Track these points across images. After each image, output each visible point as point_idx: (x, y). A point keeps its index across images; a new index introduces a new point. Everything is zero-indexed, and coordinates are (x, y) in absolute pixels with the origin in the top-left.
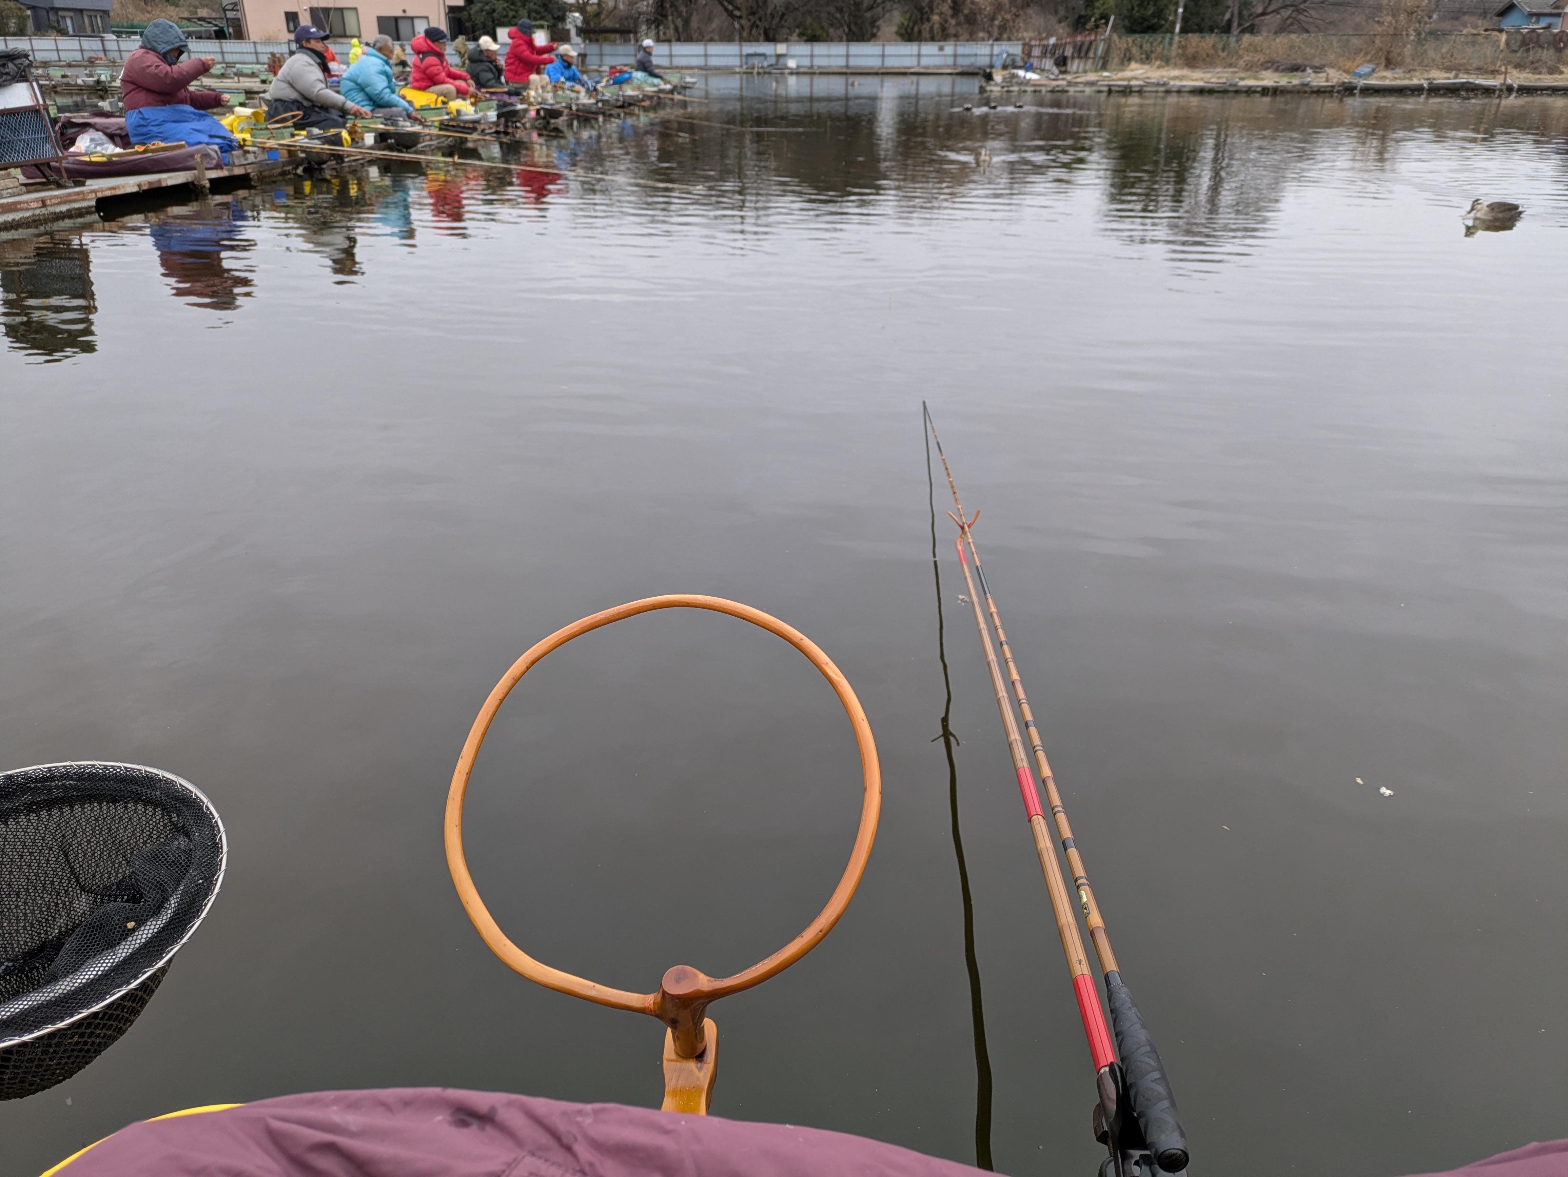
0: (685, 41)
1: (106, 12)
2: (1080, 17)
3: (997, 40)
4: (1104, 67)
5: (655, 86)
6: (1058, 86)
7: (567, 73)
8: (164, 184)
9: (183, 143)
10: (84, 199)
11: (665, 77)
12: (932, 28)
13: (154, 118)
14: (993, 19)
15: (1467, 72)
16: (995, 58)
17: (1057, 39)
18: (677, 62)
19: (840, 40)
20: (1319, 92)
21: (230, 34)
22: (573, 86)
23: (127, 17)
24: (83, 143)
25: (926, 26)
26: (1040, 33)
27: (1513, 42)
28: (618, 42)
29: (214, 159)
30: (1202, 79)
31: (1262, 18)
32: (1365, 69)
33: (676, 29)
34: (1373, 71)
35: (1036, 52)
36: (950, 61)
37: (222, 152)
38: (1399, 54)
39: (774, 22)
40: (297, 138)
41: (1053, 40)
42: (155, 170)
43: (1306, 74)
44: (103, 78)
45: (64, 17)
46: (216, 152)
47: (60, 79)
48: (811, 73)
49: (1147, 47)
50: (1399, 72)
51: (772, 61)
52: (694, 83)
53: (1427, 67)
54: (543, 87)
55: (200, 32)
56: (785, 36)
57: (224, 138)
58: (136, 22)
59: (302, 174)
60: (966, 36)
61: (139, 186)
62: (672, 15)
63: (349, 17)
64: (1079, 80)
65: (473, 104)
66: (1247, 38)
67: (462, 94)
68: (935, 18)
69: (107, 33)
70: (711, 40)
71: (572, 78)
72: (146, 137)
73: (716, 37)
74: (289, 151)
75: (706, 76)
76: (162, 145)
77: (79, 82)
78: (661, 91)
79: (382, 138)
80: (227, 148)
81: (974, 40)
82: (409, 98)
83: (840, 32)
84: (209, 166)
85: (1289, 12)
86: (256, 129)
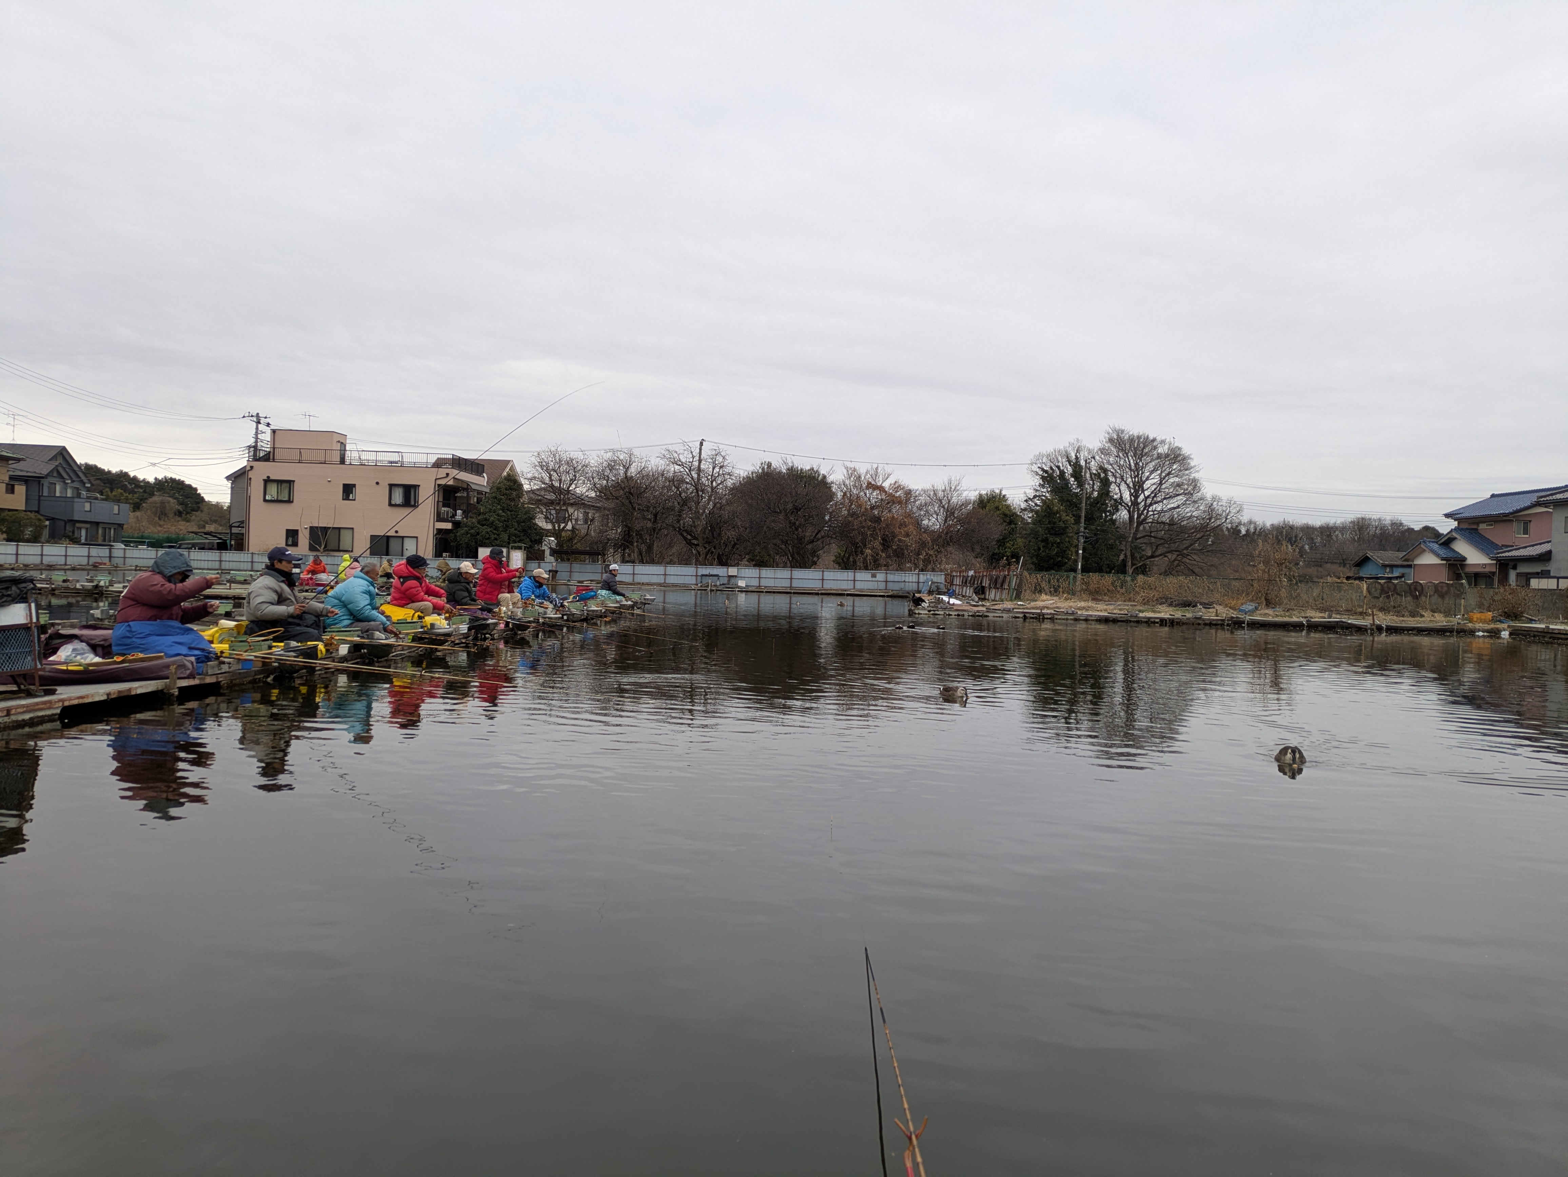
0: (647, 562)
1: (121, 526)
2: (994, 554)
3: (922, 570)
4: (1018, 597)
5: (617, 602)
6: (978, 611)
7: (538, 591)
8: (133, 693)
9: (162, 654)
10: (50, 708)
11: (627, 595)
12: (865, 559)
13: (140, 632)
14: (918, 554)
15: (1338, 612)
16: (921, 585)
17: (975, 572)
18: (638, 579)
19: (785, 567)
20: (1211, 624)
21: (231, 545)
22: (542, 603)
23: (140, 529)
24: (65, 653)
25: (860, 557)
26: (960, 566)
27: (1373, 590)
28: (587, 561)
29: (189, 669)
30: (1106, 610)
31: (1152, 559)
32: (1249, 607)
33: (640, 553)
34: (1256, 608)
35: (957, 581)
36: (882, 586)
37: (197, 663)
38: (1277, 596)
39: (727, 550)
40: (274, 649)
41: (971, 573)
42: (129, 678)
43: (1196, 609)
44: (102, 583)
45: (80, 528)
46: (192, 663)
47: (61, 583)
48: (759, 591)
49: (1054, 582)
50: (1279, 610)
51: (725, 581)
52: (653, 600)
53: (1303, 607)
54: (514, 604)
55: (204, 543)
56: (736, 562)
57: (202, 650)
58: (146, 534)
59: (272, 682)
60: (895, 566)
61: (108, 694)
62: (637, 542)
63: (345, 537)
64: (996, 607)
65: (446, 619)
66: (1141, 578)
67: (437, 610)
68: (868, 551)
69: (117, 542)
70: (671, 562)
71: (543, 596)
72: (127, 647)
73: (676, 560)
74: (263, 662)
75: (664, 591)
76: (141, 655)
77: (78, 586)
78: (622, 606)
79: (356, 648)
80: (204, 659)
81: (901, 570)
82: (388, 613)
83: (784, 559)
84: (182, 676)
85: (1175, 556)
86: (236, 641)
